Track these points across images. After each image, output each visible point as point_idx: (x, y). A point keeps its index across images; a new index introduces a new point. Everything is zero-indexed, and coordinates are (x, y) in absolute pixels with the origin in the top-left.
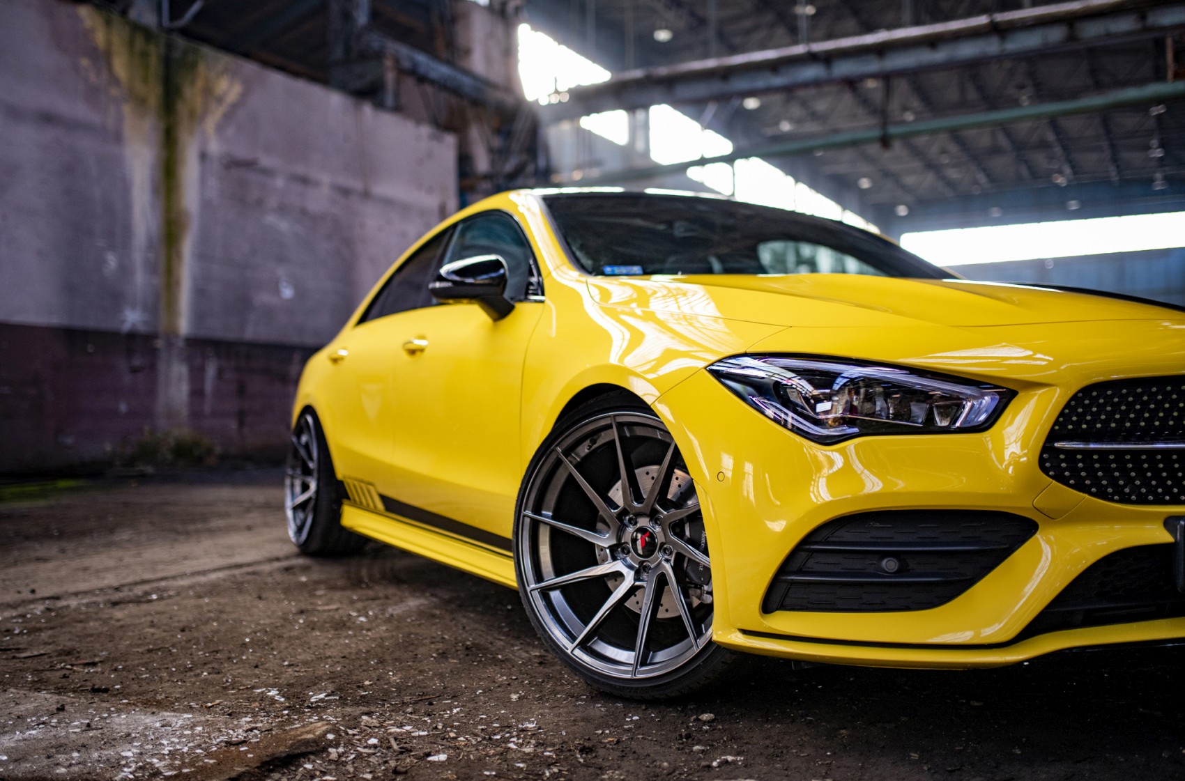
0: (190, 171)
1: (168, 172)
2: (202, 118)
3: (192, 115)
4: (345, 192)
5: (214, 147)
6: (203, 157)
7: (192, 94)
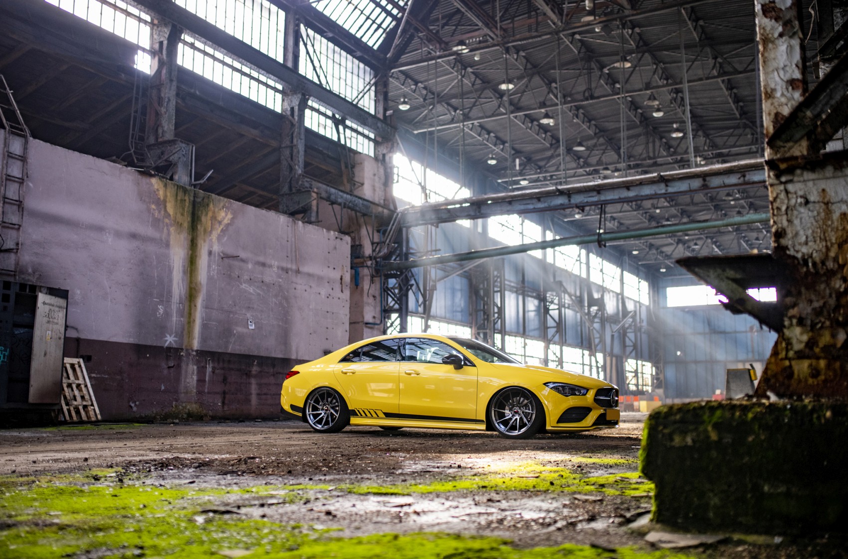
0: (203, 261)
1: (192, 261)
2: (211, 232)
3: (205, 231)
4: (286, 271)
5: (216, 248)
6: (210, 253)
7: (206, 220)
